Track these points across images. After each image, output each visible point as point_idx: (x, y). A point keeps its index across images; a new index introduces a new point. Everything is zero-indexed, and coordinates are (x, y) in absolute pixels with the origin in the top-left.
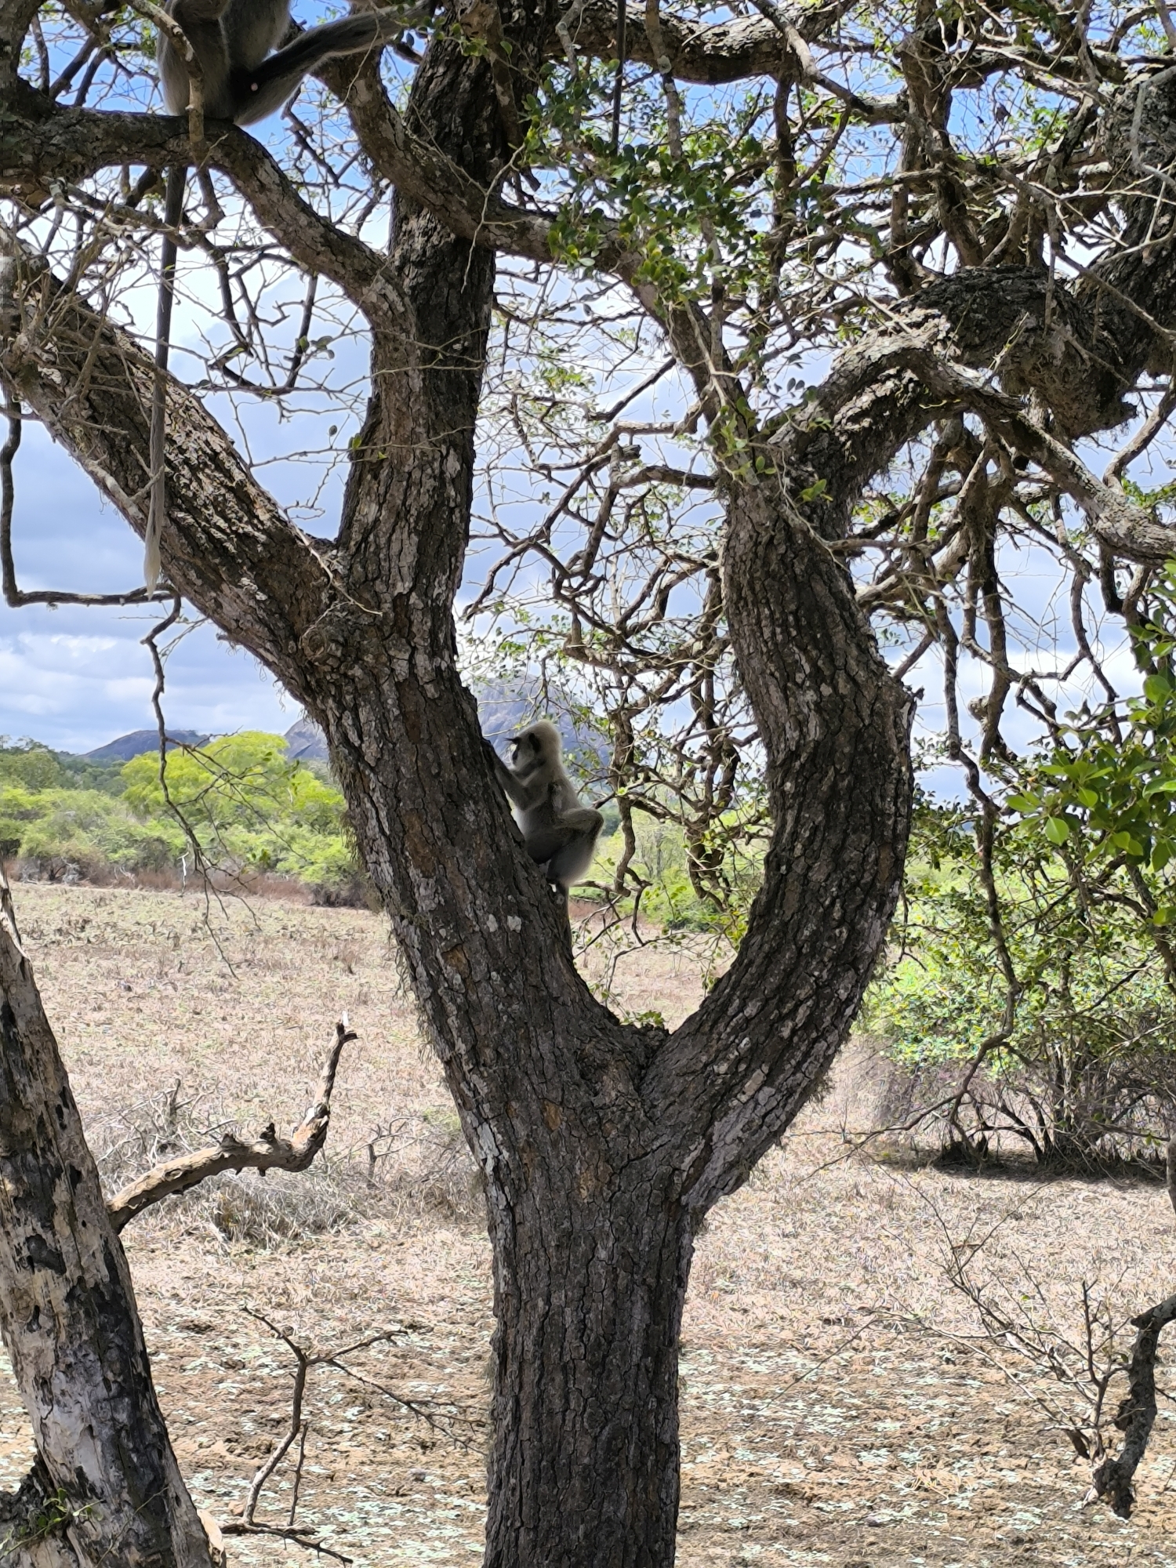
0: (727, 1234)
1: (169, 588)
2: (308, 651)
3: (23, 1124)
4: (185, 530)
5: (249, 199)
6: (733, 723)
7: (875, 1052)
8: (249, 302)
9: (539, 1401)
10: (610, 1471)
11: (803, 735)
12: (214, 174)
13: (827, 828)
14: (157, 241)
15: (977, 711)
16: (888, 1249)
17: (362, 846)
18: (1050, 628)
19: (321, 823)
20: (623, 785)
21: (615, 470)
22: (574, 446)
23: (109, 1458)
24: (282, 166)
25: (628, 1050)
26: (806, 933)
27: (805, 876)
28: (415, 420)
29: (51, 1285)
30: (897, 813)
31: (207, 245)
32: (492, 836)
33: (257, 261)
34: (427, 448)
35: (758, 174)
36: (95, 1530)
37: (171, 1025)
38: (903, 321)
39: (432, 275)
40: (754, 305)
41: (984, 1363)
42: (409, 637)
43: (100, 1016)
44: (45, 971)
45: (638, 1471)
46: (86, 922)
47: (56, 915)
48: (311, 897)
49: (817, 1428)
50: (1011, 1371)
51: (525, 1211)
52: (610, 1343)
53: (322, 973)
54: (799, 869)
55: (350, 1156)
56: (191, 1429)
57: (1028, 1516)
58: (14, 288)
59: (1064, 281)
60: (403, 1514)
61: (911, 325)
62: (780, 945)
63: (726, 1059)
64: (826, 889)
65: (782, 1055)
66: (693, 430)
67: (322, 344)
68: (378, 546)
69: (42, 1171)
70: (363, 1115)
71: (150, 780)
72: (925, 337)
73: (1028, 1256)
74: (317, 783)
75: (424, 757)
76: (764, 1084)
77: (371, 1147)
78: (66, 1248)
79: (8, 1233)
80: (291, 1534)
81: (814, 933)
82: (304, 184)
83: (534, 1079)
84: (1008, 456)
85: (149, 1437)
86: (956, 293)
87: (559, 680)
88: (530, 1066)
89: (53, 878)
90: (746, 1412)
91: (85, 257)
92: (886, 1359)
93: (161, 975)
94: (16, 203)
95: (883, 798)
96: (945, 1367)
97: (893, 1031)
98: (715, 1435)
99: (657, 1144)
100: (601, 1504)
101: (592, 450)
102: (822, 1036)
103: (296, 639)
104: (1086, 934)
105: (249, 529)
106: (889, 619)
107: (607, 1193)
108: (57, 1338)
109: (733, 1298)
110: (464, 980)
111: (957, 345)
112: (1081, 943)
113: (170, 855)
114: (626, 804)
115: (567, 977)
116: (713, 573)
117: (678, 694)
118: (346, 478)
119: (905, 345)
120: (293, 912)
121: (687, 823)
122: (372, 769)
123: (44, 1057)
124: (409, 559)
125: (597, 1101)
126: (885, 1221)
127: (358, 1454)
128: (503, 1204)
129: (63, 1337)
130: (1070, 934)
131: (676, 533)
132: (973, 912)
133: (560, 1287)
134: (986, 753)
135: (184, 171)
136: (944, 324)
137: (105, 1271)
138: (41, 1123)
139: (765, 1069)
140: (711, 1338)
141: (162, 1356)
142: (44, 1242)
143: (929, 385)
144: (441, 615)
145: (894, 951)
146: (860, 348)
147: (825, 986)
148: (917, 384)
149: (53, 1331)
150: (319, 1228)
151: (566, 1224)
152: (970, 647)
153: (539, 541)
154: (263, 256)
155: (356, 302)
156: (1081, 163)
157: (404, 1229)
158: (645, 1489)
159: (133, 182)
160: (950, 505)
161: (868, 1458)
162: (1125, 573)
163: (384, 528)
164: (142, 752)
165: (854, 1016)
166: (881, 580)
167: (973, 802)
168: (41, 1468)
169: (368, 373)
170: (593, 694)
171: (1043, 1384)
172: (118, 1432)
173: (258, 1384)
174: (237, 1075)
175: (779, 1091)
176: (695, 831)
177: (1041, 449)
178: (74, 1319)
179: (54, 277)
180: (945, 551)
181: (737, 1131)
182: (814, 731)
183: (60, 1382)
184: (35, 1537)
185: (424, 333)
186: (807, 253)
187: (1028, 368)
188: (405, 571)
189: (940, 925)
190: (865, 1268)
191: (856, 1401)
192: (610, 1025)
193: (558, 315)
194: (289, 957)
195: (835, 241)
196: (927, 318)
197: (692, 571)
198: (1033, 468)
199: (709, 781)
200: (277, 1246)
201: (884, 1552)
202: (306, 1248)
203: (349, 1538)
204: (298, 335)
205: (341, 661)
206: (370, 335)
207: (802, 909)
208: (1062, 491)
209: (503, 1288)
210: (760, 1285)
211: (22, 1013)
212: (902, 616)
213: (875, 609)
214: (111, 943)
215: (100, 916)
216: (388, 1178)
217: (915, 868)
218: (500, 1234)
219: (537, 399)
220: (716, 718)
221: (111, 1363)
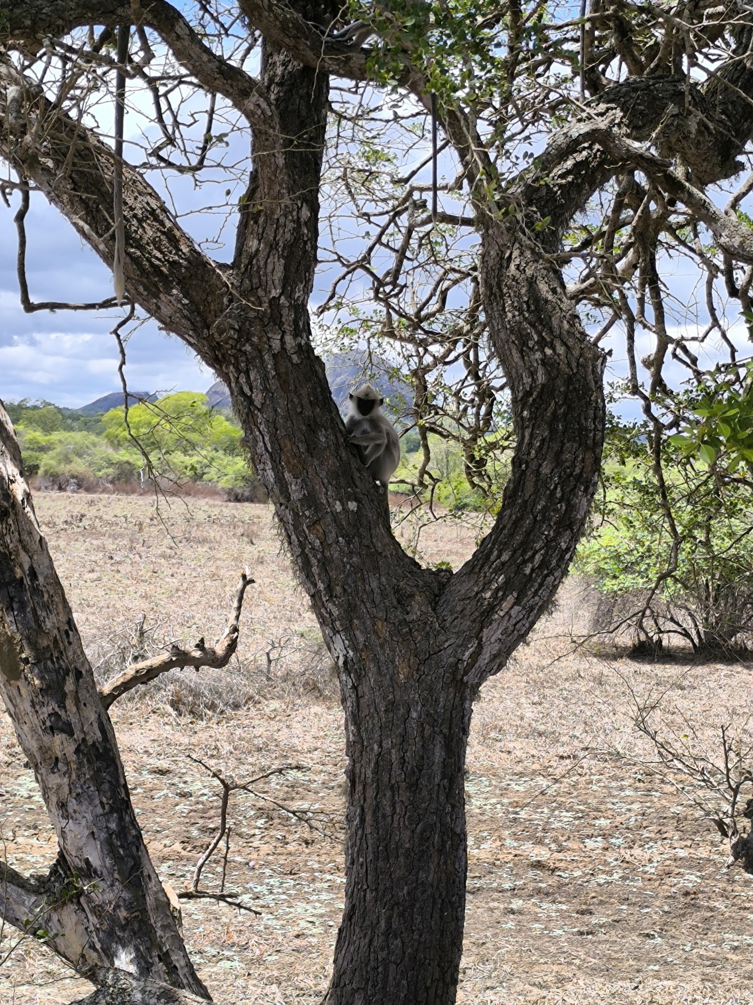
0: (497, 704)
1: (126, 297)
2: (216, 335)
3: (44, 642)
4: (135, 260)
5: (171, 45)
6: (491, 376)
7: (589, 585)
8: (172, 112)
9: (377, 808)
10: (423, 851)
11: (534, 380)
12: (148, 30)
13: (551, 440)
14: (113, 74)
15: (647, 364)
16: (599, 710)
17: (254, 461)
18: (693, 309)
19: (230, 449)
20: (421, 418)
21: (411, 215)
22: (384, 200)
23: (106, 852)
24: (191, 24)
25: (427, 585)
26: (539, 507)
27: (538, 470)
28: (280, 185)
29: (66, 744)
30: (596, 429)
31: (144, 76)
32: (337, 450)
33: (177, 85)
34: (289, 202)
35: (498, 22)
36: (97, 898)
37: (140, 580)
38: (592, 112)
39: (289, 91)
40: (497, 106)
41: (663, 781)
42: (281, 324)
43: (94, 576)
44: (57, 548)
45: (440, 852)
46: (83, 516)
47: (63, 512)
48: (226, 497)
49: (556, 825)
50: (680, 786)
51: (364, 689)
52: (420, 771)
53: (234, 545)
54: (533, 466)
55: (255, 660)
56: (159, 836)
57: (693, 878)
58: (21, 106)
59: (697, 84)
60: (294, 886)
61: (598, 115)
62: (522, 515)
63: (489, 589)
64: (551, 479)
65: (525, 586)
66: (461, 188)
67: (220, 138)
68: (259, 267)
69: (57, 672)
70: (262, 634)
71: (120, 425)
72: (606, 122)
73: (690, 713)
74: (227, 423)
75: (292, 401)
76: (515, 604)
77: (268, 654)
78: (74, 720)
79: (37, 712)
80: (222, 898)
81: (544, 507)
82: (206, 35)
83: (368, 605)
84: (663, 198)
85: (130, 839)
86: (627, 93)
87: (378, 351)
88: (365, 596)
89: (61, 489)
90: (511, 816)
91: (66, 86)
92: (599, 781)
93: (131, 549)
94: (22, 52)
95: (586, 419)
96: (638, 784)
97: (599, 571)
98: (492, 831)
99: (447, 644)
100: (418, 872)
101: (396, 203)
102: (551, 573)
103: (208, 329)
104: (720, 505)
105: (176, 258)
106: (590, 306)
107: (416, 676)
108: (70, 777)
109: (501, 744)
110: (321, 543)
111: (627, 126)
112: (717, 510)
113: (135, 472)
114: (424, 431)
115: (387, 540)
116: (475, 279)
117: (456, 359)
118: (237, 224)
119: (594, 127)
120: (215, 506)
121: (463, 441)
122: (259, 410)
123: (56, 599)
124: (279, 274)
125: (409, 618)
126: (597, 693)
127: (265, 849)
128: (350, 685)
129: (74, 776)
130: (710, 504)
131: (451, 254)
132: (647, 493)
133: (388, 736)
134: (654, 390)
135: (128, 29)
136: (619, 113)
137: (99, 734)
138: (55, 641)
139: (515, 594)
140: (488, 770)
141: (139, 790)
142: (59, 716)
143: (610, 153)
144: (301, 311)
145: (596, 518)
146: (565, 130)
147: (551, 541)
148: (602, 152)
149: (68, 773)
150: (236, 706)
151: (391, 697)
152: (641, 322)
153: (364, 263)
154: (181, 82)
155: (240, 109)
156: (705, 7)
157: (290, 706)
158: (445, 863)
159: (96, 37)
160: (626, 231)
161: (590, 843)
162: (740, 272)
163: (262, 255)
164: (115, 406)
165: (571, 559)
166: (584, 281)
167: (645, 422)
168: (62, 858)
169: (249, 155)
170: (401, 360)
171: (701, 793)
172: (111, 835)
173: (201, 806)
174: (181, 612)
175: (524, 608)
176: (469, 445)
177: (683, 192)
178: (80, 765)
179: (47, 99)
180: (624, 260)
181: (498, 634)
182: (541, 377)
183: (73, 805)
184: (60, 903)
185: (284, 129)
186: (531, 71)
187: (673, 140)
188: (277, 282)
189: (627, 501)
190: (585, 723)
191: (582, 807)
192: (415, 569)
193: (372, 115)
194: (212, 535)
195: (548, 62)
196: (608, 109)
197: (462, 279)
198: (680, 206)
199: (478, 414)
200: (210, 719)
201: (601, 903)
202: (229, 720)
203: (261, 902)
204: (205, 131)
205: (238, 341)
206: (249, 131)
207: (536, 492)
208: (699, 220)
209: (351, 738)
210: (519, 736)
211: (42, 572)
212: (598, 304)
213: (580, 300)
214: (99, 529)
215: (92, 512)
216: (279, 674)
217: (610, 466)
218: (349, 704)
219: (359, 171)
220: (480, 374)
221: (105, 792)
